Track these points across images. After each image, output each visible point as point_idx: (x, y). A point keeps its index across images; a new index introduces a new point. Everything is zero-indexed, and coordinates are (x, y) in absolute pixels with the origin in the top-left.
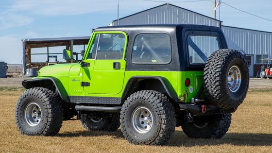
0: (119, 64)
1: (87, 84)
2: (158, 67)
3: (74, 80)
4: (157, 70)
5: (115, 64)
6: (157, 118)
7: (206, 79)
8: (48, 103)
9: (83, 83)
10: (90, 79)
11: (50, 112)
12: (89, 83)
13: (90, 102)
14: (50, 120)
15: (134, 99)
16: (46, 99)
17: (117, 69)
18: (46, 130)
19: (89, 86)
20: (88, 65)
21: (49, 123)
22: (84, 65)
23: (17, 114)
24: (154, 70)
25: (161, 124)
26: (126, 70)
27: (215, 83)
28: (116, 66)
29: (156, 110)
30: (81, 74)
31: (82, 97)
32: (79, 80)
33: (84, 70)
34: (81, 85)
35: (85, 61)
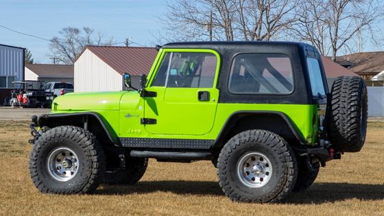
0: (208, 94)
1: (153, 122)
2: (272, 99)
3: (129, 116)
4: (270, 103)
5: (200, 94)
6: (280, 167)
7: (336, 115)
8: (92, 147)
9: (144, 119)
10: (157, 114)
11: (96, 160)
12: (156, 120)
13: (157, 145)
14: (95, 171)
15: (243, 142)
16: (88, 143)
17: (204, 101)
18: (88, 185)
19: (156, 123)
20: (154, 94)
21: (93, 176)
22: (148, 95)
23: (35, 164)
24: (266, 103)
25: (287, 174)
26: (219, 102)
27: (350, 120)
28: (203, 97)
29: (279, 156)
30: (141, 108)
31: (143, 140)
32: (138, 116)
33: (146, 101)
34: (142, 123)
35: (149, 89)
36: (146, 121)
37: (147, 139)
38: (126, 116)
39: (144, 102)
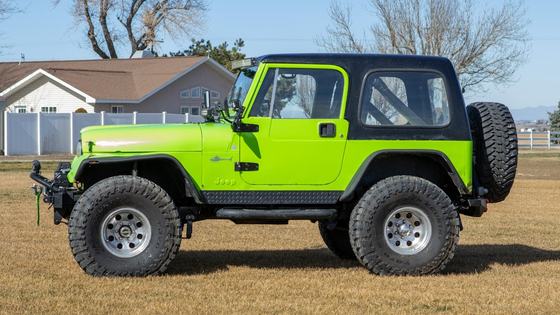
0: (333, 127)
1: (253, 167)
3: (217, 159)
4: (419, 139)
5: (323, 127)
7: (491, 154)
8: (172, 205)
9: (241, 164)
10: (259, 156)
12: (257, 165)
13: (261, 201)
16: (166, 199)
17: (327, 137)
20: (254, 128)
22: (241, 128)
24: (412, 139)
26: (348, 138)
28: (326, 131)
31: (239, 193)
32: (231, 160)
33: (242, 138)
34: (237, 169)
35: (247, 120)
36: (243, 167)
37: (244, 191)
38: (212, 160)
39: (239, 139)
